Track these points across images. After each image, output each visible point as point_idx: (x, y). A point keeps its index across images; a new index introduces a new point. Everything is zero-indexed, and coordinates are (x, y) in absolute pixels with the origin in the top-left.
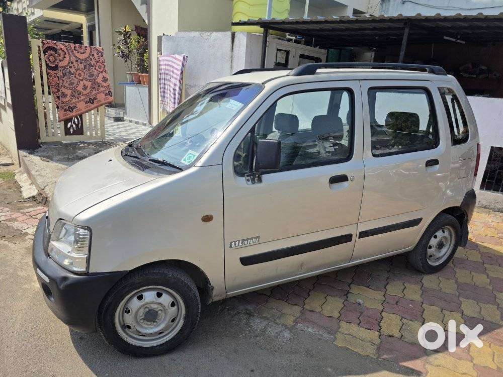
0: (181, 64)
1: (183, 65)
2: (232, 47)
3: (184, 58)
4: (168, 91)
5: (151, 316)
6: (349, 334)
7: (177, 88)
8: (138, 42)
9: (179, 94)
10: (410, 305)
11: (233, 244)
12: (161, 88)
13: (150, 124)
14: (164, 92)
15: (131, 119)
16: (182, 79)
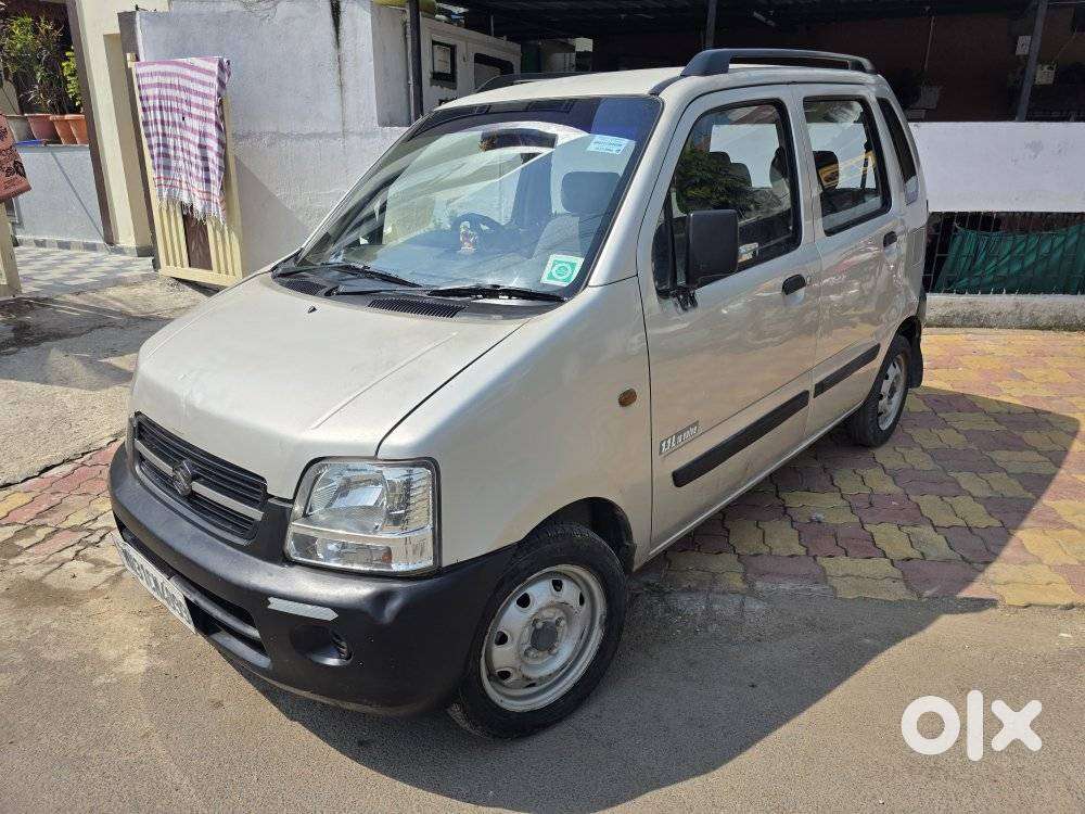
0: (214, 81)
1: (222, 84)
2: (337, 37)
3: (221, 66)
4: (180, 154)
5: (543, 637)
6: (848, 575)
7: (213, 144)
8: (36, 31)
9: (219, 155)
10: (894, 503)
11: (664, 445)
12: (150, 147)
13: (111, 244)
14: (167, 156)
15: (40, 238)
16: (222, 117)
